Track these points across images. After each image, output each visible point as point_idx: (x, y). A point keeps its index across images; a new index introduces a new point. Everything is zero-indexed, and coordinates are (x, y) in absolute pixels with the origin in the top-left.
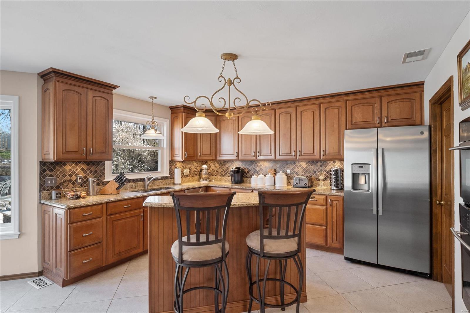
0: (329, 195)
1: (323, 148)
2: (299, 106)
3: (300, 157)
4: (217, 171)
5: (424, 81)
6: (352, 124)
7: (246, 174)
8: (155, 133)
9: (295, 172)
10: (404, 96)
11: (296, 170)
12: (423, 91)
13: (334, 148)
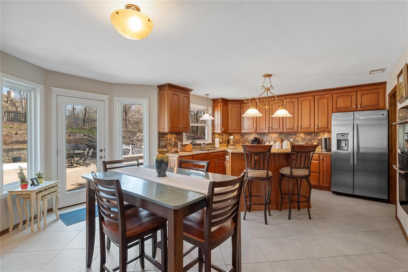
0: (321, 154)
1: (316, 124)
2: (300, 97)
3: (301, 131)
4: (239, 140)
5: (386, 82)
6: (337, 109)
7: (261, 142)
8: (210, 116)
9: (296, 140)
10: (372, 91)
11: (297, 139)
12: (386, 87)
13: (324, 124)
